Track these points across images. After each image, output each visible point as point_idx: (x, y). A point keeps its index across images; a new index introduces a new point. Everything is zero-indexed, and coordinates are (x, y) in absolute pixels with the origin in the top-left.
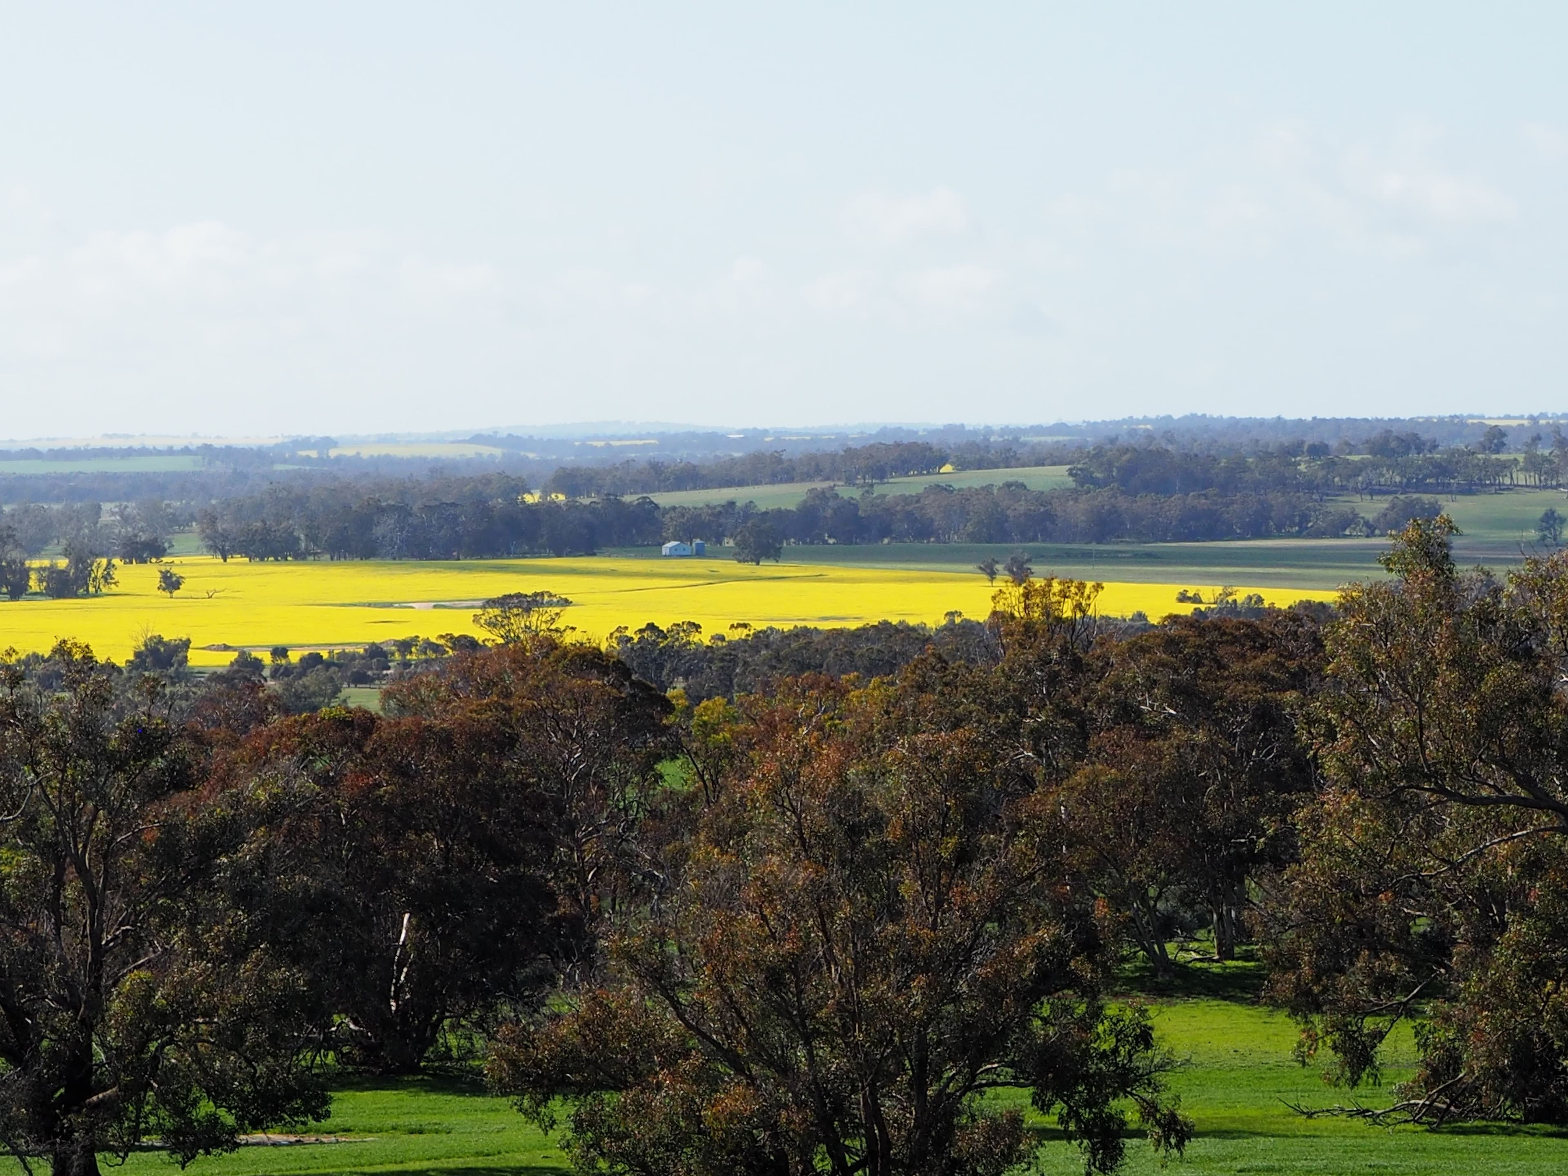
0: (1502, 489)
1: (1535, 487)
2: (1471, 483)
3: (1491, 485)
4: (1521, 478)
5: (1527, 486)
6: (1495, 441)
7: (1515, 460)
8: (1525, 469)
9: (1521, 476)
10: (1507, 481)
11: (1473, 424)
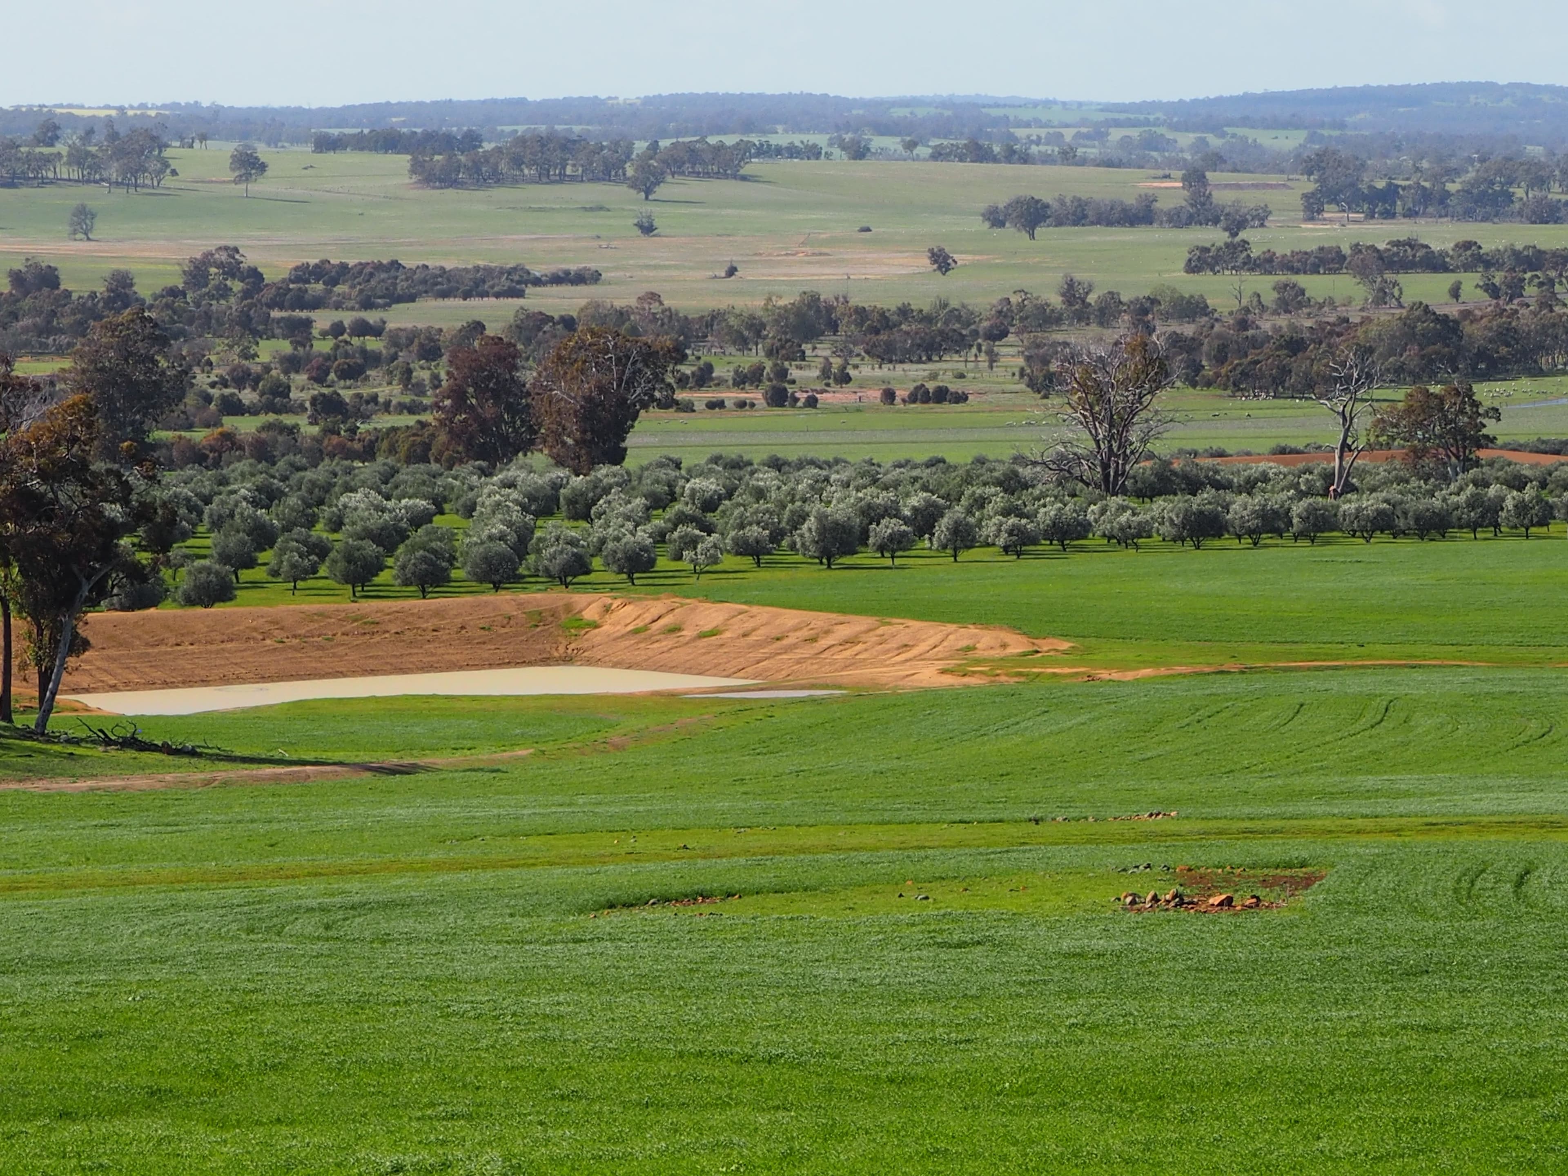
0: (44, 182)
1: (78, 181)
2: (14, 176)
3: (35, 178)
4: (63, 172)
5: (70, 180)
6: (50, 134)
7: (59, 153)
8: (69, 163)
9: (64, 170)
10: (51, 175)
11: (62, 114)
